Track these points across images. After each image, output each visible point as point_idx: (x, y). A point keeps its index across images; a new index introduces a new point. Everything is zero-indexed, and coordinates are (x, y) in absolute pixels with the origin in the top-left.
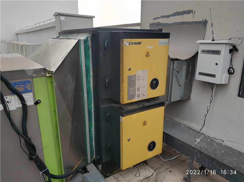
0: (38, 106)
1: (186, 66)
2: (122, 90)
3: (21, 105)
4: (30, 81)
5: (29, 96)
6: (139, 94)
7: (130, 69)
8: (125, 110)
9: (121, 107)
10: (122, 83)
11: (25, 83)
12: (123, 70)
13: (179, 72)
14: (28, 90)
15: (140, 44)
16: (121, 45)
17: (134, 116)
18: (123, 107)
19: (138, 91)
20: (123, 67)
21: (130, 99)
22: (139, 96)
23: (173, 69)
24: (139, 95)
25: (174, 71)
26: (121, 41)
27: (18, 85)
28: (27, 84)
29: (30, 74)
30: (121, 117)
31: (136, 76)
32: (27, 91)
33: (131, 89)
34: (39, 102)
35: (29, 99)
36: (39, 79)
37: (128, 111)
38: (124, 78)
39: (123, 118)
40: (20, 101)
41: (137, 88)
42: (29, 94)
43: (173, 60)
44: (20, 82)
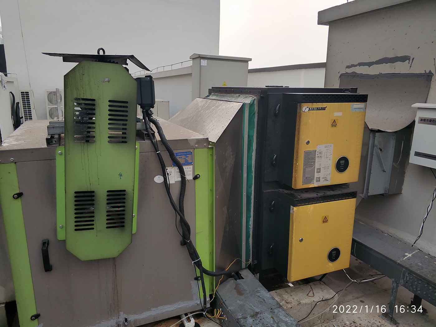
0: (197, 181)
1: (395, 141)
2: (296, 170)
3: (180, 179)
4: (191, 152)
5: (189, 169)
6: (318, 176)
7: (308, 143)
8: (298, 198)
9: (293, 194)
10: (297, 161)
11: (186, 154)
12: (298, 143)
13: (383, 149)
14: (189, 162)
15: (325, 110)
16: (298, 111)
17: (311, 208)
18: (296, 194)
19: (318, 172)
20: (298, 140)
21: (306, 184)
22: (318, 180)
23: (374, 145)
24: (319, 178)
25: (375, 148)
26: (299, 106)
27: (180, 155)
28: (188, 155)
29: (192, 144)
30: (291, 206)
31: (317, 152)
32: (188, 164)
33: (308, 169)
34: (199, 177)
35: (189, 173)
36: (200, 150)
37: (302, 200)
38: (299, 154)
39: (295, 209)
40: (179, 174)
41: (317, 169)
42: (189, 167)
43: (374, 131)
44: (181, 153)
